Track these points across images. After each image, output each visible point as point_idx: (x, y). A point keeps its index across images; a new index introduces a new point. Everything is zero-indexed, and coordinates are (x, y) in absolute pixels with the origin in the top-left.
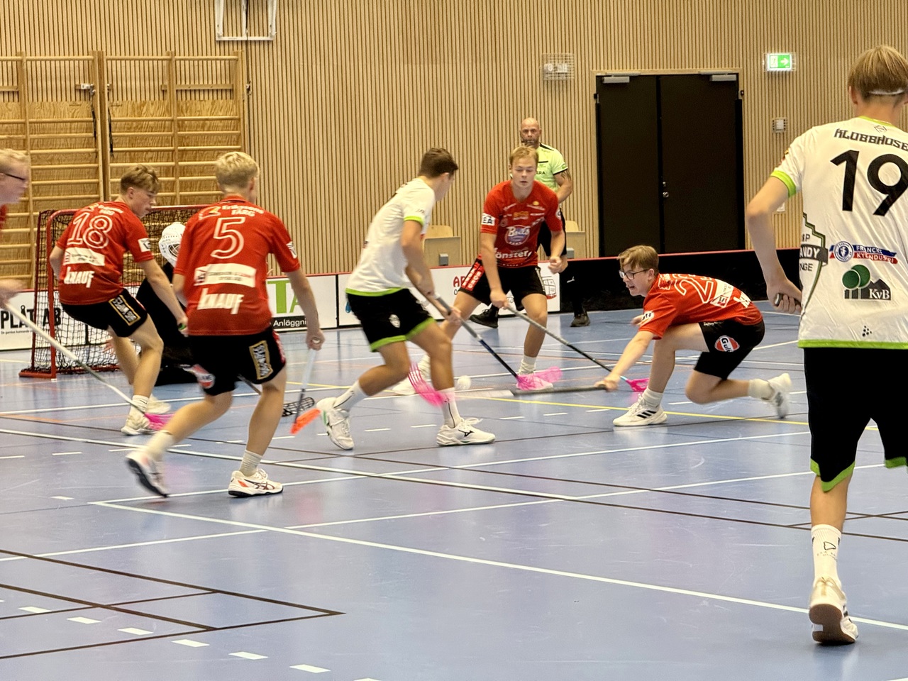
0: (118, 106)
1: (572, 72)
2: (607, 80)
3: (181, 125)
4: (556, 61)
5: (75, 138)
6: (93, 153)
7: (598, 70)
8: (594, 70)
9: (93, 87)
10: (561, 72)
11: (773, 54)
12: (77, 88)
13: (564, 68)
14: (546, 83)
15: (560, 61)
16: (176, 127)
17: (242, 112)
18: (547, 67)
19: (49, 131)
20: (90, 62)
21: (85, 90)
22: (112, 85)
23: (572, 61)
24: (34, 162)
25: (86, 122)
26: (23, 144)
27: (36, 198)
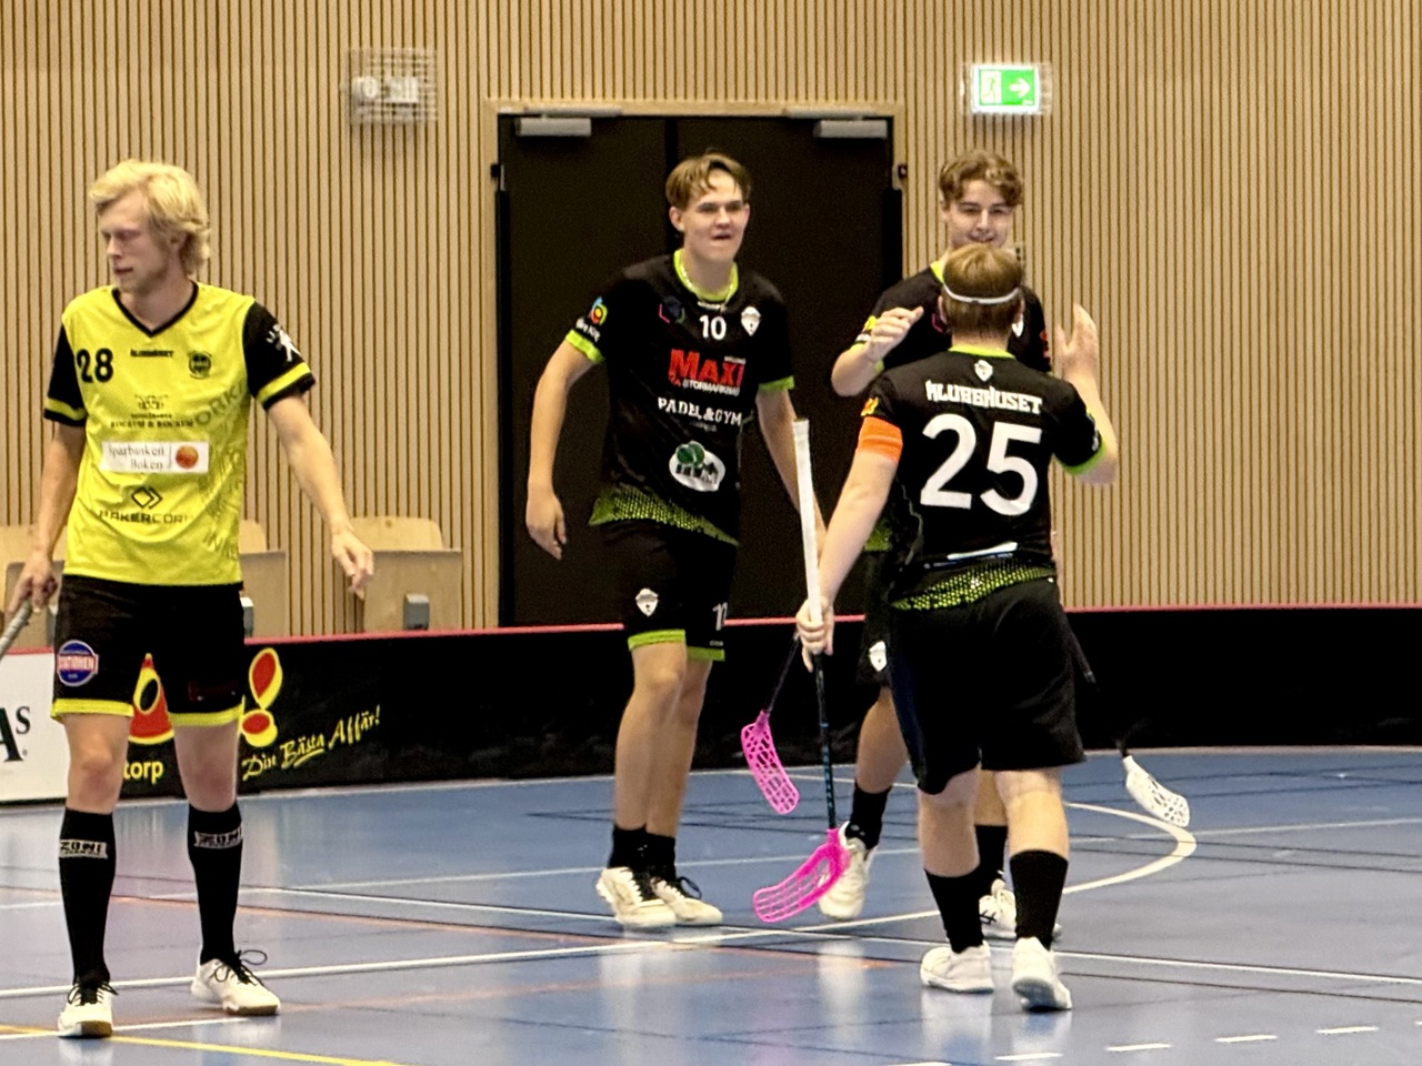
1: (432, 102)
2: (528, 127)
4: (388, 71)
7: (505, 97)
8: (494, 97)
10: (400, 100)
11: (988, 65)
13: (407, 90)
14: (359, 130)
15: (398, 70)
18: (362, 84)
23: (431, 70)
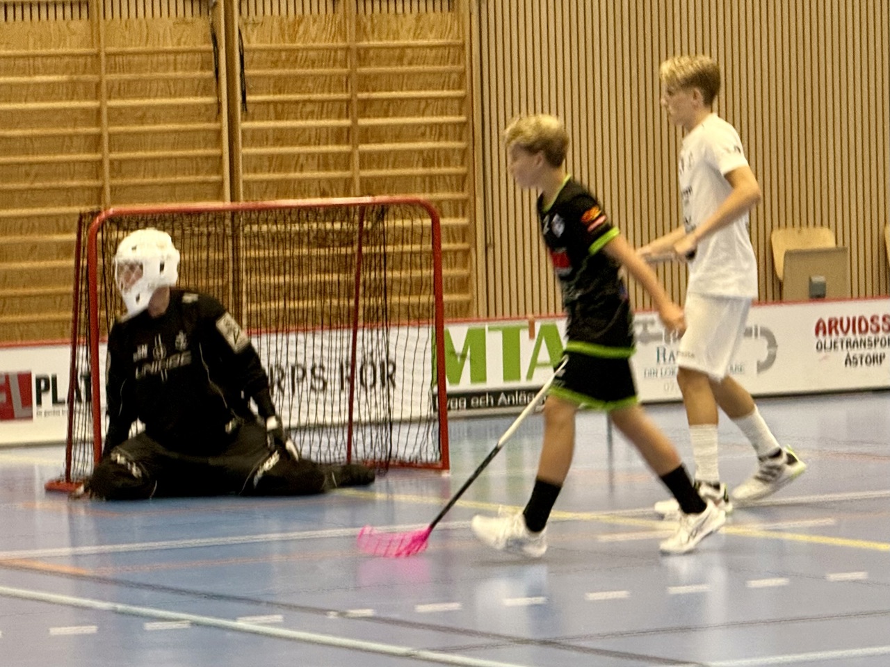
0: (255, 24)
3: (363, 56)
5: (183, 79)
6: (211, 105)
16: (354, 60)
17: (467, 33)
19: (140, 67)
24: (112, 121)
25: (202, 52)
26: (95, 91)
27: (115, 182)
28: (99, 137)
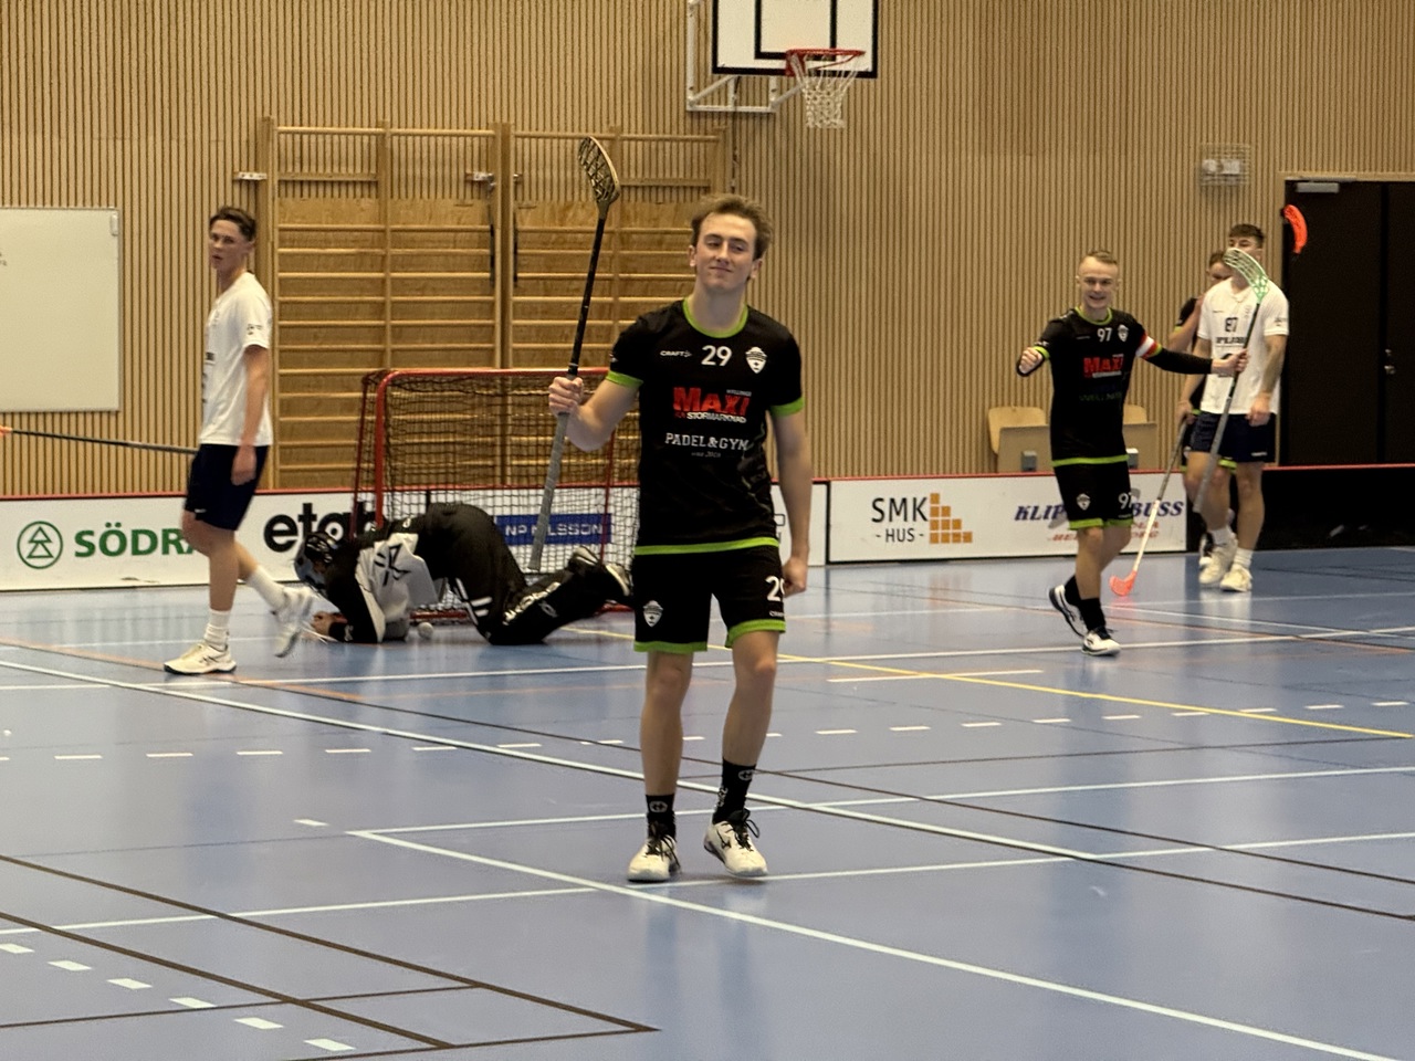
0: (529, 208)
1: (1247, 173)
2: (1302, 188)
3: (625, 240)
4: (1222, 155)
5: (462, 255)
6: (485, 279)
7: (1289, 171)
8: (1283, 171)
9: (492, 179)
10: (1229, 173)
12: (469, 178)
13: (1233, 167)
14: (1205, 190)
15: (1229, 156)
16: (618, 243)
18: (1207, 165)
19: (422, 243)
20: (490, 140)
21: (480, 183)
22: (522, 176)
23: (1247, 155)
24: (395, 292)
25: (480, 231)
26: (381, 263)
27: (396, 346)
28: (383, 303)
